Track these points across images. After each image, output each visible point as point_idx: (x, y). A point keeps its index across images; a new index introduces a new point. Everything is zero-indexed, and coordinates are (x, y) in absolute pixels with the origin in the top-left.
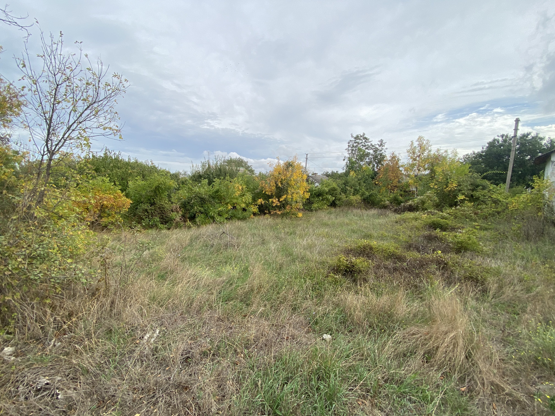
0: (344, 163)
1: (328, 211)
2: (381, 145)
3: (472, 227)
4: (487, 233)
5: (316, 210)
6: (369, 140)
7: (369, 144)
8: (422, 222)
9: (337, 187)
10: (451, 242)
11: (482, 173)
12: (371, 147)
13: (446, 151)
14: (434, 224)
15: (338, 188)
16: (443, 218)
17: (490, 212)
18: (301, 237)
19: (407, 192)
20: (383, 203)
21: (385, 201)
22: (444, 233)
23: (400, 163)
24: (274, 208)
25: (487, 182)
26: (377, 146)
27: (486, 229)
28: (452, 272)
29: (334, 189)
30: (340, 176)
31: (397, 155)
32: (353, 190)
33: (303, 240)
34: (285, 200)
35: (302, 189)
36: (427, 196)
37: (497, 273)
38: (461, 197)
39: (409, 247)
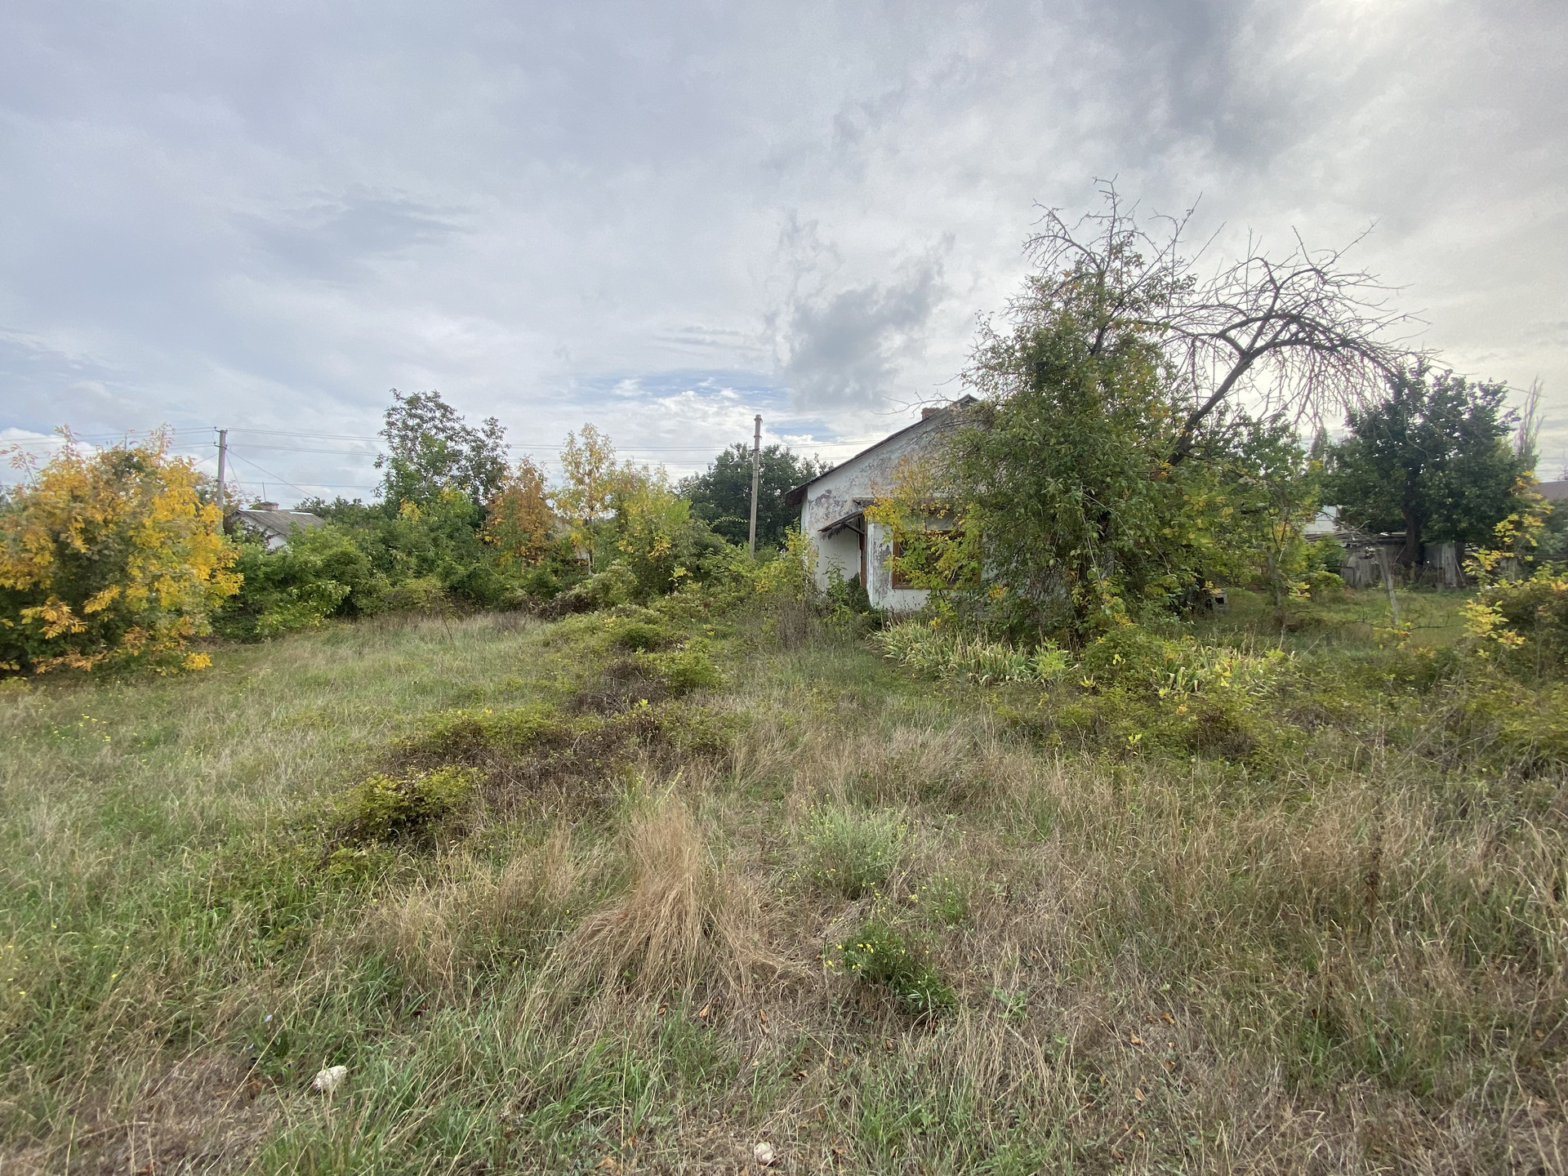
0: (379, 475)
1: (326, 634)
2: (492, 433)
3: (701, 635)
4: (725, 646)
5: (275, 636)
6: (456, 415)
7: (457, 426)
8: (606, 635)
9: (358, 553)
10: (666, 675)
11: (711, 520)
12: (462, 434)
13: (645, 468)
14: (632, 638)
15: (363, 555)
16: (649, 621)
17: (729, 599)
18: (203, 745)
19: (568, 563)
20: (507, 594)
21: (513, 589)
22: (651, 656)
23: (547, 489)
24: (56, 646)
25: (720, 540)
26: (482, 436)
27: (725, 636)
28: (670, 743)
29: (346, 560)
30: (368, 517)
31: (538, 465)
32: (413, 561)
33: (217, 756)
34: (114, 607)
35: (200, 560)
36: (614, 572)
37: (746, 722)
38: (679, 572)
39: (579, 704)
